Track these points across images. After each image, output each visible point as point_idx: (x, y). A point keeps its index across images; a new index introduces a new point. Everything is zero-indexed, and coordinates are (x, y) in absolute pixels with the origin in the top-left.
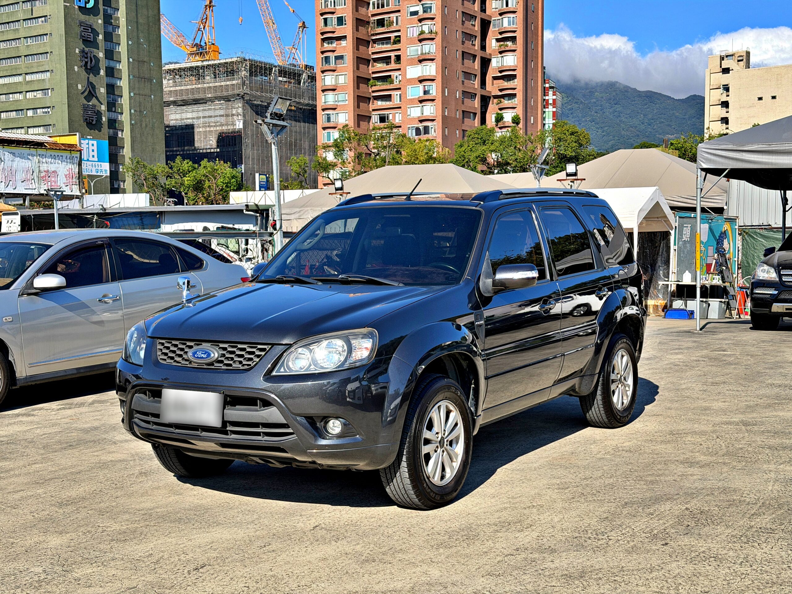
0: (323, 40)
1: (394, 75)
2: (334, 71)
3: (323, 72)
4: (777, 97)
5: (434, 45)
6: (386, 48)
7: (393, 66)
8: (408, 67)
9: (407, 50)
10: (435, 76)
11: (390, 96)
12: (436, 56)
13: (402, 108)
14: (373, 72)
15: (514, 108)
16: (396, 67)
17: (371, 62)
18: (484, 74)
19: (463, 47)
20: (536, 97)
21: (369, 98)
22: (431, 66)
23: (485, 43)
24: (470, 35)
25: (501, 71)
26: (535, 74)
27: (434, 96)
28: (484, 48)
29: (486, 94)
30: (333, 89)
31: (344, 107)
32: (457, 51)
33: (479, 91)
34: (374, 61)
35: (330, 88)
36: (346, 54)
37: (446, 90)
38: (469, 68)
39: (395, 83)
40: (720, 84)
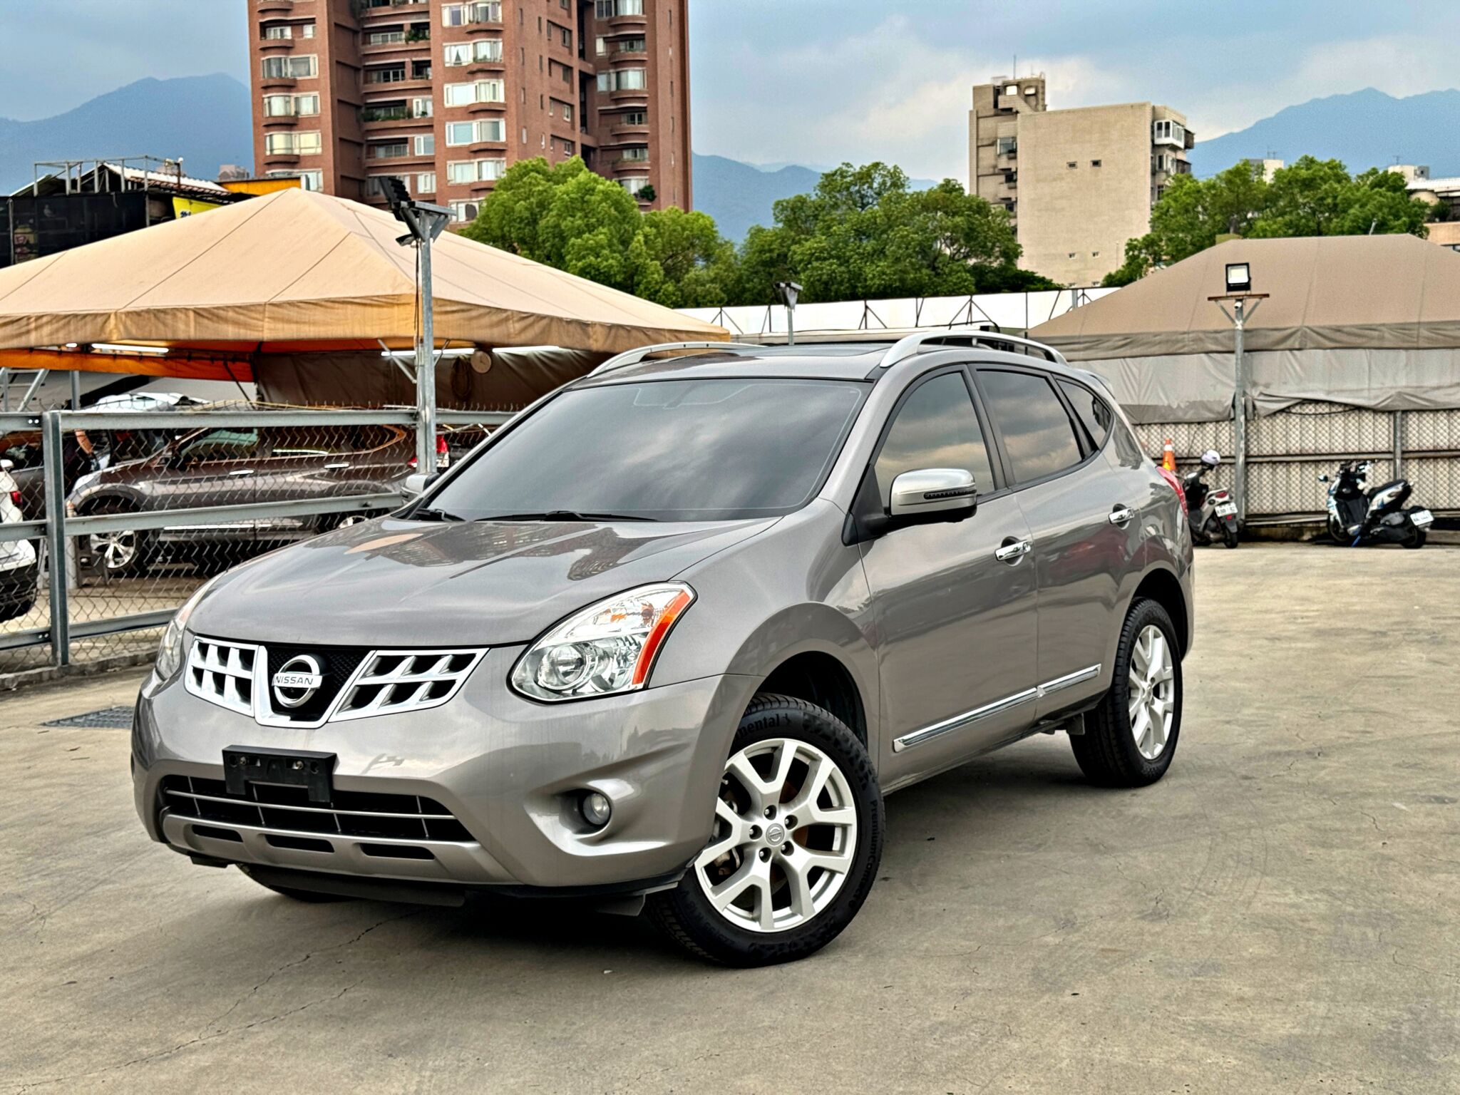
0: (264, 27)
1: (412, 100)
2: (289, 86)
3: (267, 88)
4: (1102, 163)
5: (501, 45)
6: (395, 47)
7: (409, 83)
8: (446, 86)
9: (442, 52)
10: (505, 105)
11: (405, 141)
12: (504, 66)
13: (437, 165)
14: (367, 94)
15: (644, 171)
16: (417, 84)
17: (362, 73)
18: (583, 104)
19: (550, 51)
20: (679, 153)
21: (360, 145)
22: (494, 85)
23: (584, 45)
24: (561, 27)
25: (617, 101)
26: (678, 109)
27: (502, 144)
28: (582, 54)
29: (589, 141)
30: (290, 124)
31: (313, 161)
32: (541, 57)
33: (579, 137)
34: (367, 71)
35: (283, 121)
36: (315, 55)
37: (524, 132)
38: (561, 92)
39: (415, 117)
40: (996, 138)
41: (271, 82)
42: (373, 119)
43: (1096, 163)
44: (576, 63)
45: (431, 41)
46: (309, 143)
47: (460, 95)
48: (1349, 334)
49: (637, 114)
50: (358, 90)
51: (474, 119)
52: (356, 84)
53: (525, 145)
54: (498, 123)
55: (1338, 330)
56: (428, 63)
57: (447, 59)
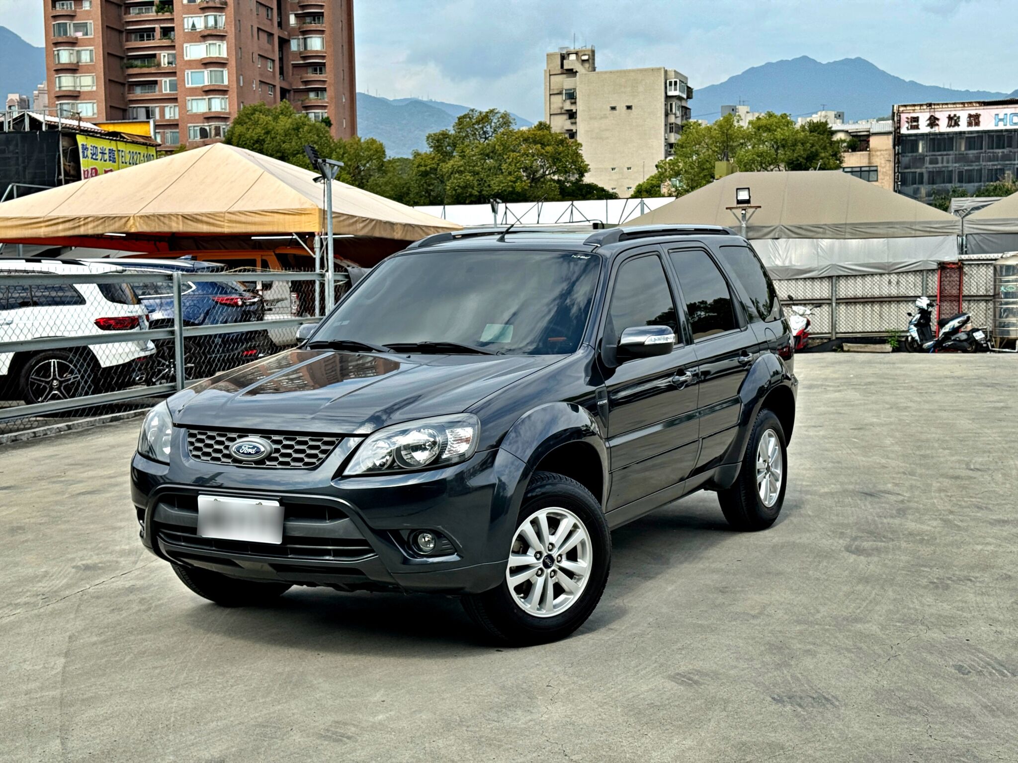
0: (55, 1)
1: (160, 54)
2: (73, 43)
3: (56, 44)
4: (633, 107)
5: (224, 17)
6: (148, 17)
7: (158, 41)
8: (185, 45)
9: (182, 21)
10: (227, 59)
11: (155, 83)
12: (226, 32)
13: (179, 100)
14: (128, 49)
15: (324, 107)
16: (164, 43)
17: (124, 34)
18: (281, 59)
19: (259, 23)
20: (347, 94)
21: (123, 84)
22: (219, 45)
23: (281, 18)
24: (266, 6)
25: (305, 58)
26: (346, 64)
27: (225, 86)
28: (280, 24)
29: (286, 86)
30: (73, 69)
31: (90, 96)
32: (252, 26)
33: (278, 82)
34: (128, 33)
35: (68, 67)
36: (91, 21)
37: (241, 78)
38: (266, 51)
39: (162, 65)
40: (563, 89)
41: (60, 40)
42: (132, 67)
43: (629, 107)
44: (276, 31)
45: (175, 13)
46: (87, 82)
47: (196, 51)
48: (806, 230)
49: (319, 68)
50: (121, 46)
51: (205, 68)
52: (120, 42)
53: (241, 87)
54: (222, 71)
55: (800, 228)
56: (172, 29)
57: (186, 27)
